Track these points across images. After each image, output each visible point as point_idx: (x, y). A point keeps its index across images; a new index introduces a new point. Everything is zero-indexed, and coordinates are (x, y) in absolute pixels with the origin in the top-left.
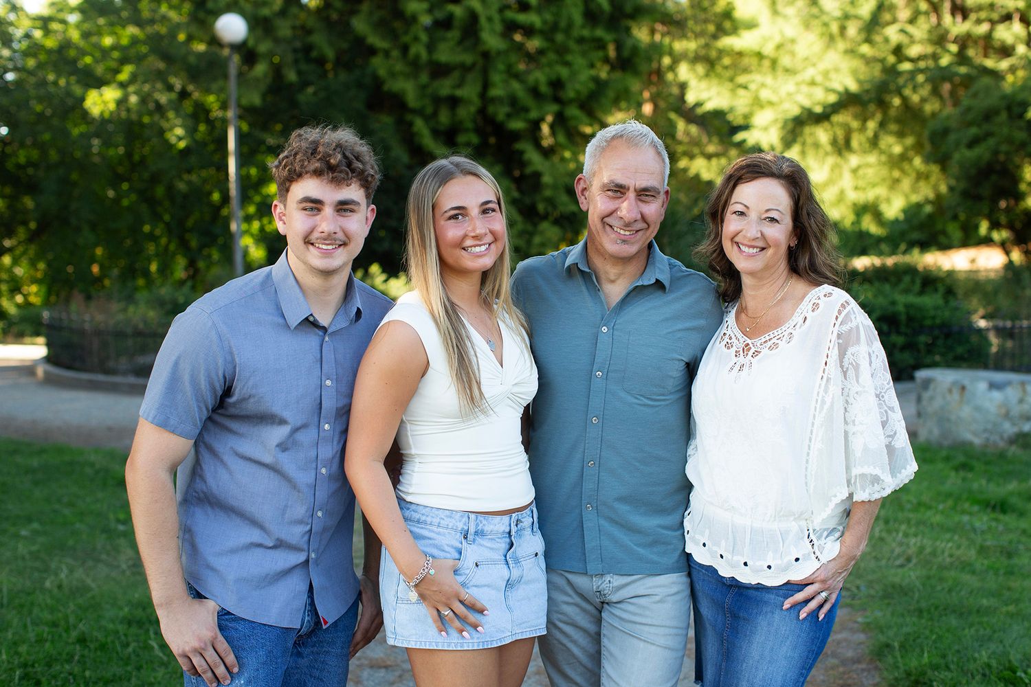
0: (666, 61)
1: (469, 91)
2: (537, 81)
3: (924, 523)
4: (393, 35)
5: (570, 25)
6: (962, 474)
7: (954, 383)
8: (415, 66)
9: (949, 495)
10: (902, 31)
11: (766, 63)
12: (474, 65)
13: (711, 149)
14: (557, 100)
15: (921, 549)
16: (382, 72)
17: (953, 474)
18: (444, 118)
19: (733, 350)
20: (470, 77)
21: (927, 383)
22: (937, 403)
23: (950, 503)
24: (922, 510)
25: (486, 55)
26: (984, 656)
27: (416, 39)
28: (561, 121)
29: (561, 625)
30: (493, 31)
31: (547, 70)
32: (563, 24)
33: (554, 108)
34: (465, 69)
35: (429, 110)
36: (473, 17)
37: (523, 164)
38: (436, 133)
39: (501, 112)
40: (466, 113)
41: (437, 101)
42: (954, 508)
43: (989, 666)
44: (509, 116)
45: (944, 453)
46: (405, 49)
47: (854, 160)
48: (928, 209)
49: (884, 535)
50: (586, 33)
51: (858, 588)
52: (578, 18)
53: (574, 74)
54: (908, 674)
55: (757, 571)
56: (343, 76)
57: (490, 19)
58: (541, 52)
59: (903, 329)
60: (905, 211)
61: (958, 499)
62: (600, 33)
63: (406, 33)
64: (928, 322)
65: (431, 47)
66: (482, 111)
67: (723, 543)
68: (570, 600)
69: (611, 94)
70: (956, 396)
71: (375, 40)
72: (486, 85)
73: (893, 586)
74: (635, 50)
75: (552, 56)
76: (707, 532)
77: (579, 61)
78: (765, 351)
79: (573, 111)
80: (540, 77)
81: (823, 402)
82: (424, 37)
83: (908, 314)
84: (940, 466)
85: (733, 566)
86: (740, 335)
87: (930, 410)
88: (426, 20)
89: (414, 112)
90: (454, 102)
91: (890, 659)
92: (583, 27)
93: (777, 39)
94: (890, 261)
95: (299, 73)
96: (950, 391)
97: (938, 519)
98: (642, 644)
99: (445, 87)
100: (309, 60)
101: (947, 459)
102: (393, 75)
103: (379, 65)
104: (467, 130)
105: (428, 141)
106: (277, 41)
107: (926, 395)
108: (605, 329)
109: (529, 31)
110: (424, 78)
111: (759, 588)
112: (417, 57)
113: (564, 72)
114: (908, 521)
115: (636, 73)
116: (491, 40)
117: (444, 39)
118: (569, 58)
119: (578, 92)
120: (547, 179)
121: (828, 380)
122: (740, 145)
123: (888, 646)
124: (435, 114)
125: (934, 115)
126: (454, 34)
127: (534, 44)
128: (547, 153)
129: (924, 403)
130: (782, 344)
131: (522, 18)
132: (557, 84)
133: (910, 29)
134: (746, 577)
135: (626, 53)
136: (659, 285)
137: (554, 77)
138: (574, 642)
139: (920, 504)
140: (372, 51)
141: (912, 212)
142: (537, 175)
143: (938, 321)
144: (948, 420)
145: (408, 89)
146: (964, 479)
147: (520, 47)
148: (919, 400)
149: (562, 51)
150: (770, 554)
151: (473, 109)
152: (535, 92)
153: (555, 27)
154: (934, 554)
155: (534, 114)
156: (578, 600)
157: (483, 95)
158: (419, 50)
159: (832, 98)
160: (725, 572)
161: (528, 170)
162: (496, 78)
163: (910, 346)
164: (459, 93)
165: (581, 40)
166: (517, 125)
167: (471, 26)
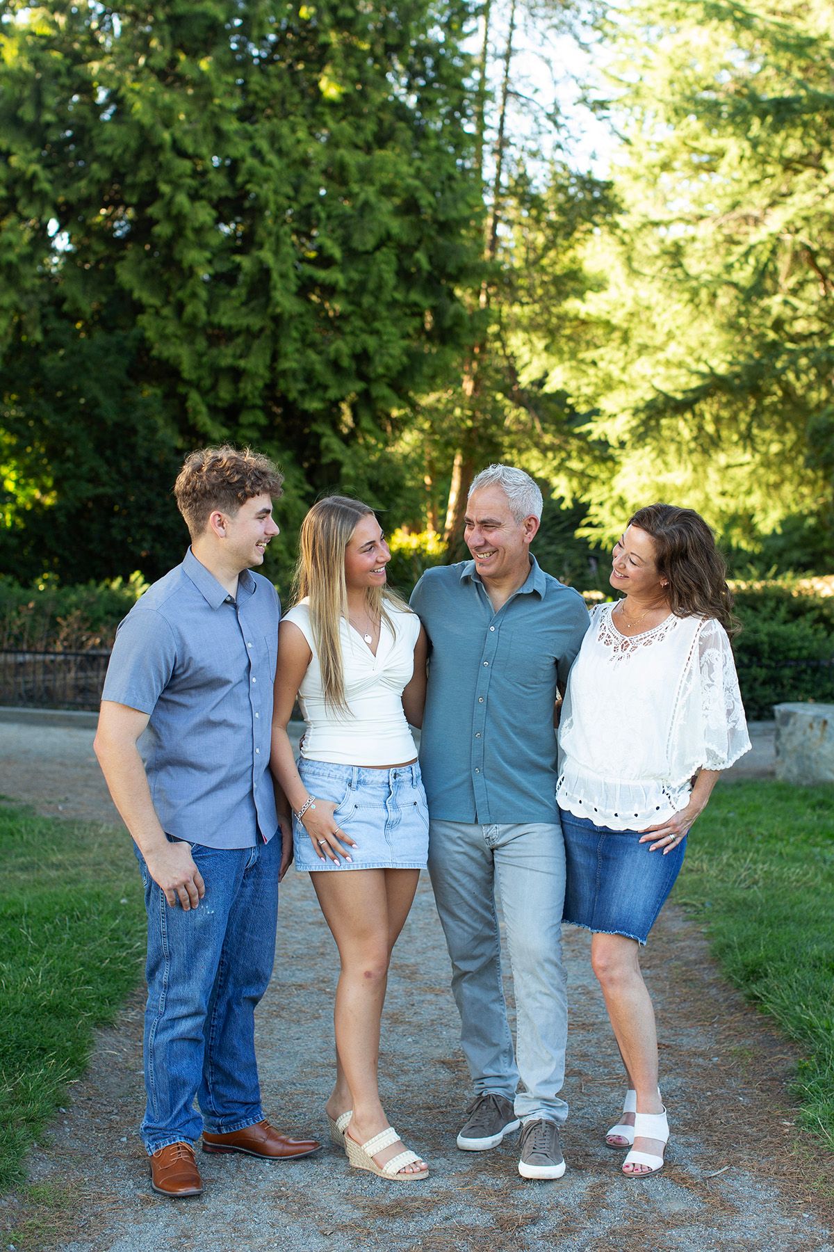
0: (493, 329)
1: (256, 363)
2: (338, 351)
3: (773, 852)
4: (165, 290)
5: (380, 287)
6: (819, 811)
7: (816, 717)
8: (191, 328)
9: (801, 829)
10: (786, 303)
11: (617, 335)
12: (262, 330)
13: (548, 439)
14: (362, 376)
15: (768, 874)
16: (150, 334)
17: (809, 811)
18: (225, 393)
19: (612, 647)
20: (256, 344)
21: (787, 716)
22: (798, 739)
23: (802, 836)
24: (773, 841)
25: (277, 319)
26: (816, 950)
27: (194, 295)
28: (365, 403)
29: (453, 872)
30: (287, 289)
31: (349, 338)
32: (371, 285)
33: (360, 386)
34: (252, 335)
35: (207, 383)
36: (264, 273)
37: (317, 452)
38: (213, 410)
39: (293, 389)
40: (251, 389)
41: (217, 372)
42: (805, 841)
43: (820, 959)
44: (302, 393)
45: (801, 792)
46: (180, 307)
47: (721, 459)
48: (811, 521)
49: (731, 861)
50: (398, 296)
51: (703, 904)
52: (390, 278)
53: (382, 346)
54: (746, 966)
55: (626, 819)
56: (99, 336)
57: (283, 276)
58: (343, 317)
59: (765, 661)
60: (783, 523)
61: (811, 832)
62: (415, 296)
63: (181, 287)
64: (794, 654)
65: (211, 306)
66: (271, 386)
67: (596, 799)
68: (461, 850)
69: (427, 370)
70: (817, 732)
71: (142, 294)
72: (275, 356)
73: (738, 903)
74: (458, 318)
75: (358, 323)
76: (582, 791)
77: (390, 330)
78: (640, 646)
79: (381, 390)
80: (341, 347)
81: (686, 689)
82: (203, 294)
83: (771, 644)
84: (796, 803)
85: (606, 817)
86: (618, 635)
87: (789, 747)
88: (204, 274)
89: (189, 383)
90: (237, 374)
91: (730, 957)
92: (395, 288)
93: (630, 307)
94: (758, 586)
95: (46, 332)
96: (811, 726)
97: (789, 850)
98: (528, 872)
99: (226, 356)
100: (62, 316)
101: (805, 797)
102: (164, 338)
103: (148, 324)
104: (254, 407)
105: (204, 420)
106: (23, 292)
107: (785, 731)
108: (492, 629)
109: (329, 291)
110: (201, 343)
111: (628, 833)
112: (195, 316)
113: (371, 342)
114: (757, 851)
115: (459, 347)
116: (286, 302)
117: (227, 297)
118: (377, 325)
119: (388, 368)
120: (347, 470)
121: (690, 672)
122: (582, 437)
123: (729, 946)
124: (214, 387)
125: (819, 407)
126: (239, 292)
127: (337, 306)
128: (348, 440)
129: (783, 739)
130: (655, 641)
131: (321, 275)
132: (362, 357)
133: (794, 301)
134: (616, 825)
135: (448, 322)
136: (535, 594)
137: (359, 349)
138: (462, 885)
139: (770, 836)
140: (139, 308)
141: (791, 524)
142: (337, 465)
143: (805, 653)
144: (809, 758)
145: (183, 355)
146: (819, 817)
147: (319, 310)
148: (778, 736)
149: (370, 317)
150: (636, 806)
151: (260, 384)
152: (335, 365)
153: (361, 287)
154: (780, 878)
155: (332, 393)
156: (467, 849)
157: (272, 368)
158: (198, 309)
159: (695, 382)
160: (599, 822)
161: (326, 460)
162: (289, 347)
163: (773, 681)
164: (242, 363)
165: (393, 304)
166: (313, 405)
167: (261, 283)
